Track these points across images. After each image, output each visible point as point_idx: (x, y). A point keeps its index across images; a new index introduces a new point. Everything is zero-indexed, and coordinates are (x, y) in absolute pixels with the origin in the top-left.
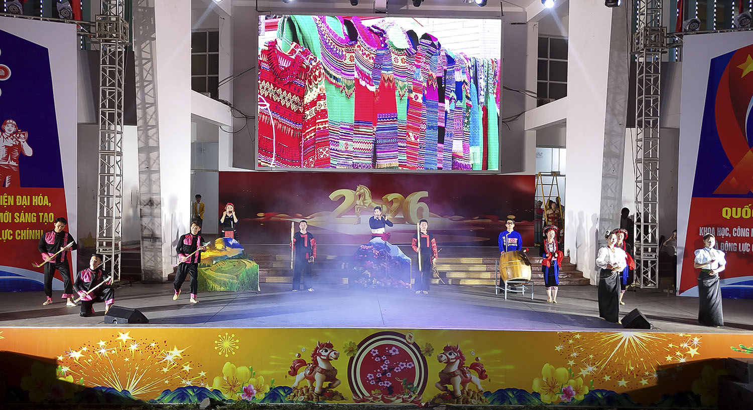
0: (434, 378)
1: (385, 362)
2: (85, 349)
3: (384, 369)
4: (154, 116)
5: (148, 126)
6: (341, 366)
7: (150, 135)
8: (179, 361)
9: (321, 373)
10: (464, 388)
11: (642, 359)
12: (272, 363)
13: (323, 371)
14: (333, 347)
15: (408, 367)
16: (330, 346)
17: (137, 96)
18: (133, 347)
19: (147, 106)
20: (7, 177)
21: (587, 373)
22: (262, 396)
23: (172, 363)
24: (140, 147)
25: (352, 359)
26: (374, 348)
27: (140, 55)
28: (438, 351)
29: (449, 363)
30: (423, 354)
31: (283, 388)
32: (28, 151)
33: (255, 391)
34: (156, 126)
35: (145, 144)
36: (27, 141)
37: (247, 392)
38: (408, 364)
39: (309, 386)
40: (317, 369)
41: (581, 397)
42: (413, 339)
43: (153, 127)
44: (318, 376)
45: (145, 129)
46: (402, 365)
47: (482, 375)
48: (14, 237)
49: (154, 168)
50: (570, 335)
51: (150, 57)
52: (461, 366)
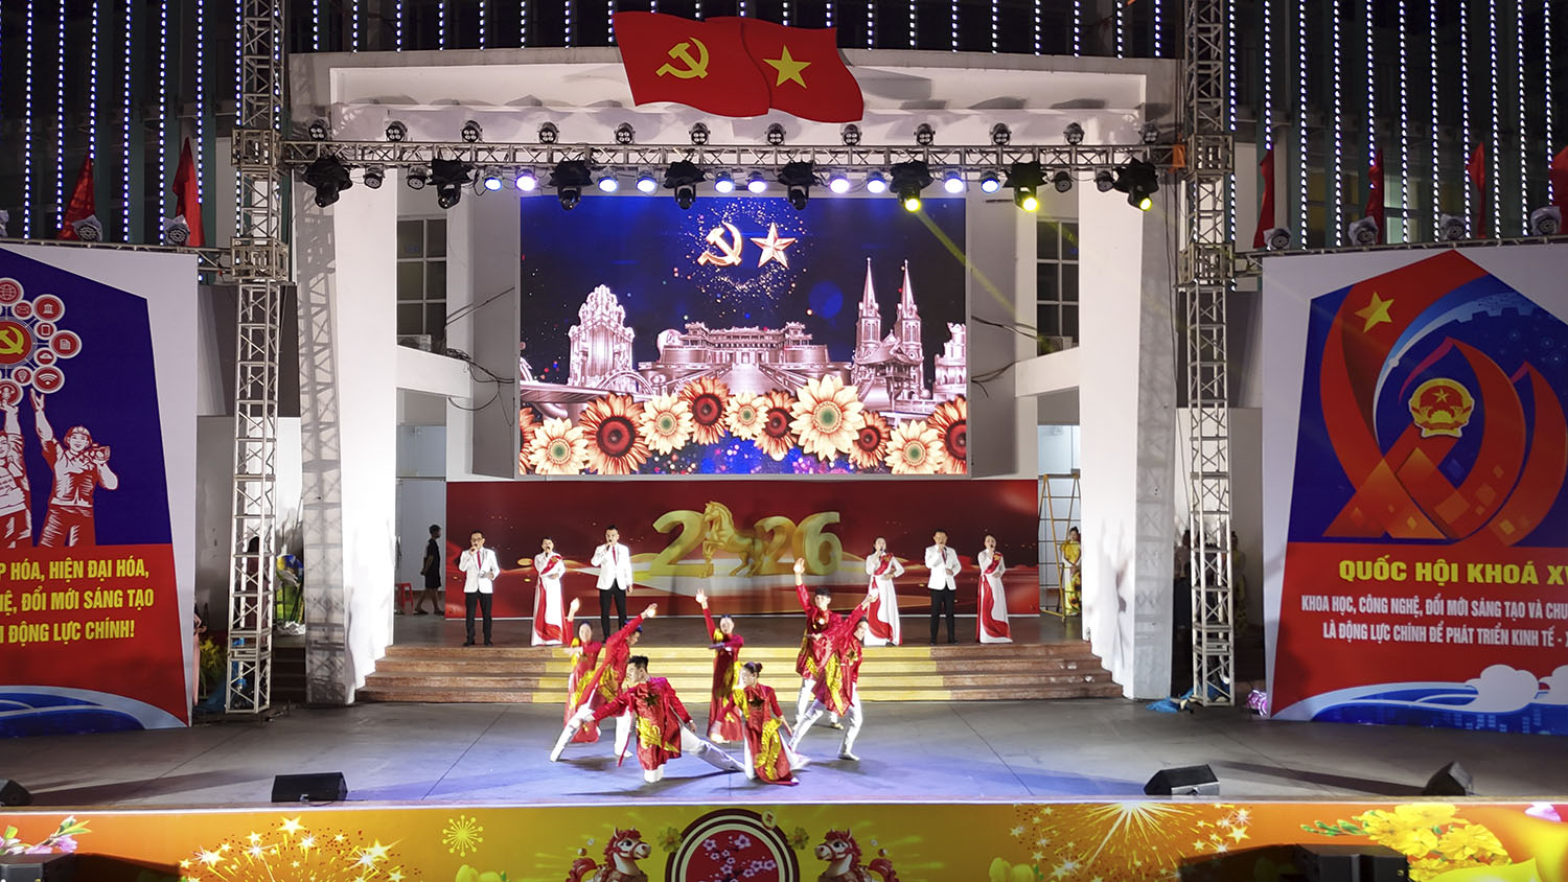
1: (728, 861)
2: (226, 847)
3: (725, 873)
4: (331, 406)
5: (321, 423)
6: (654, 867)
7: (323, 440)
8: (384, 866)
11: (1154, 848)
12: (539, 866)
13: (623, 878)
14: (640, 836)
15: (766, 867)
16: (635, 835)
17: (301, 370)
18: (307, 843)
19: (319, 388)
20: (73, 529)
21: (1065, 873)
23: (370, 869)
24: (306, 461)
25: (672, 856)
26: (710, 838)
27: (308, 298)
28: (817, 840)
29: (835, 860)
30: (791, 846)
32: (110, 481)
34: (335, 424)
35: (315, 455)
36: (108, 463)
38: (766, 863)
40: (614, 875)
42: (774, 820)
43: (329, 425)
45: (314, 429)
46: (757, 866)
47: (890, 879)
48: (83, 635)
49: (330, 498)
50: (1035, 809)
51: (324, 302)
52: (854, 866)
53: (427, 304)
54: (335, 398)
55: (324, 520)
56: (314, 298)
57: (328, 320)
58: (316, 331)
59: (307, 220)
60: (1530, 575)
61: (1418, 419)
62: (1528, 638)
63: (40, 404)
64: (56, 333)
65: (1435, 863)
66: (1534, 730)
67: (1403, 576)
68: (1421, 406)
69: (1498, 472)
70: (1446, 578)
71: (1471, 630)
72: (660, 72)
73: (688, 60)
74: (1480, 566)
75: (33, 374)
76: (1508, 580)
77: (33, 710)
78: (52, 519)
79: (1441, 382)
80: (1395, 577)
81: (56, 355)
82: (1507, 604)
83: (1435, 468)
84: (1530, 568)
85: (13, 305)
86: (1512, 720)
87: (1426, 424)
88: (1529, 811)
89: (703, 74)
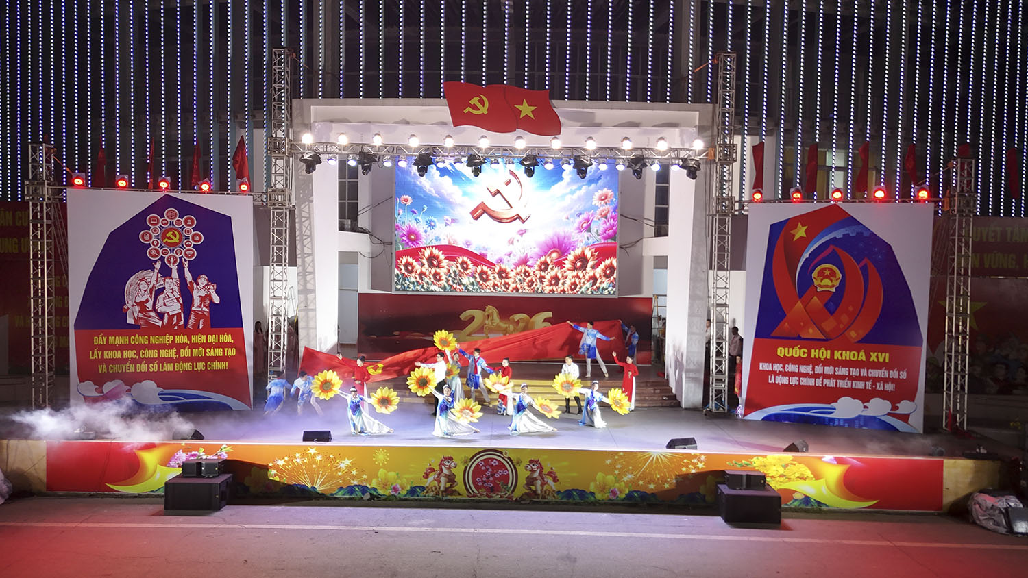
0: (522, 481)
2: (286, 459)
4: (311, 264)
6: (458, 472)
7: (308, 280)
8: (349, 468)
9: (445, 477)
10: (543, 489)
11: (665, 470)
12: (412, 470)
13: (446, 476)
14: (453, 459)
16: (451, 459)
18: (318, 458)
19: (306, 256)
20: (201, 321)
21: (628, 479)
22: (405, 492)
23: (344, 469)
24: (300, 289)
25: (466, 467)
28: (525, 462)
29: (533, 471)
30: (515, 465)
31: (419, 487)
32: (217, 300)
33: (400, 489)
34: (313, 273)
35: (304, 286)
36: (215, 291)
37: (395, 489)
39: (437, 485)
40: (442, 474)
41: (623, 496)
42: (507, 454)
43: (310, 273)
44: (443, 479)
45: (303, 275)
47: (555, 480)
48: (206, 367)
49: (311, 307)
50: (616, 453)
51: (308, 216)
52: (540, 473)
53: (349, 203)
54: (313, 261)
55: (308, 317)
56: (303, 214)
57: (310, 224)
58: (304, 229)
59: (300, 177)
60: (862, 356)
61: (816, 283)
62: (860, 385)
63: (186, 265)
64: (193, 233)
65: (782, 479)
66: (861, 426)
67: (806, 355)
68: (818, 276)
69: (851, 308)
70: (824, 357)
71: (835, 381)
72: (466, 111)
73: (479, 105)
74: (840, 352)
75: (183, 251)
76: (852, 358)
77: (185, 400)
78: (192, 316)
79: (827, 266)
80: (802, 356)
81: (193, 243)
82: (851, 369)
83: (822, 306)
84: (862, 353)
85: (174, 221)
86: (850, 422)
87: (820, 285)
88: (823, 459)
89: (486, 112)
